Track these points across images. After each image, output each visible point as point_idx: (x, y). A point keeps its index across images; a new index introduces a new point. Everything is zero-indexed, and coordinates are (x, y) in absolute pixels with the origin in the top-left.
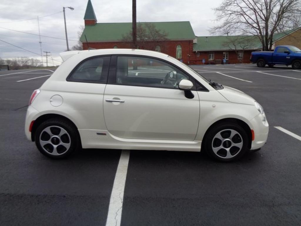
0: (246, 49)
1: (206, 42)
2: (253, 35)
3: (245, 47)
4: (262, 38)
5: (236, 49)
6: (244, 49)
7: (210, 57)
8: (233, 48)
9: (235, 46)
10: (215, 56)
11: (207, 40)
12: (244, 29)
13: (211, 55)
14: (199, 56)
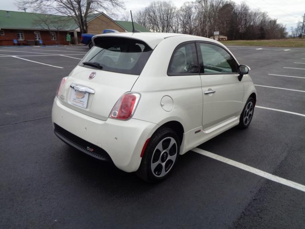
0: (60, 30)
1: (8, 17)
2: (67, 16)
3: (59, 28)
4: (78, 20)
5: (49, 29)
6: (58, 29)
7: (19, 37)
8: (46, 28)
9: (48, 25)
10: (24, 35)
11: (9, 16)
12: (57, 8)
13: (19, 34)
14: (4, 35)
